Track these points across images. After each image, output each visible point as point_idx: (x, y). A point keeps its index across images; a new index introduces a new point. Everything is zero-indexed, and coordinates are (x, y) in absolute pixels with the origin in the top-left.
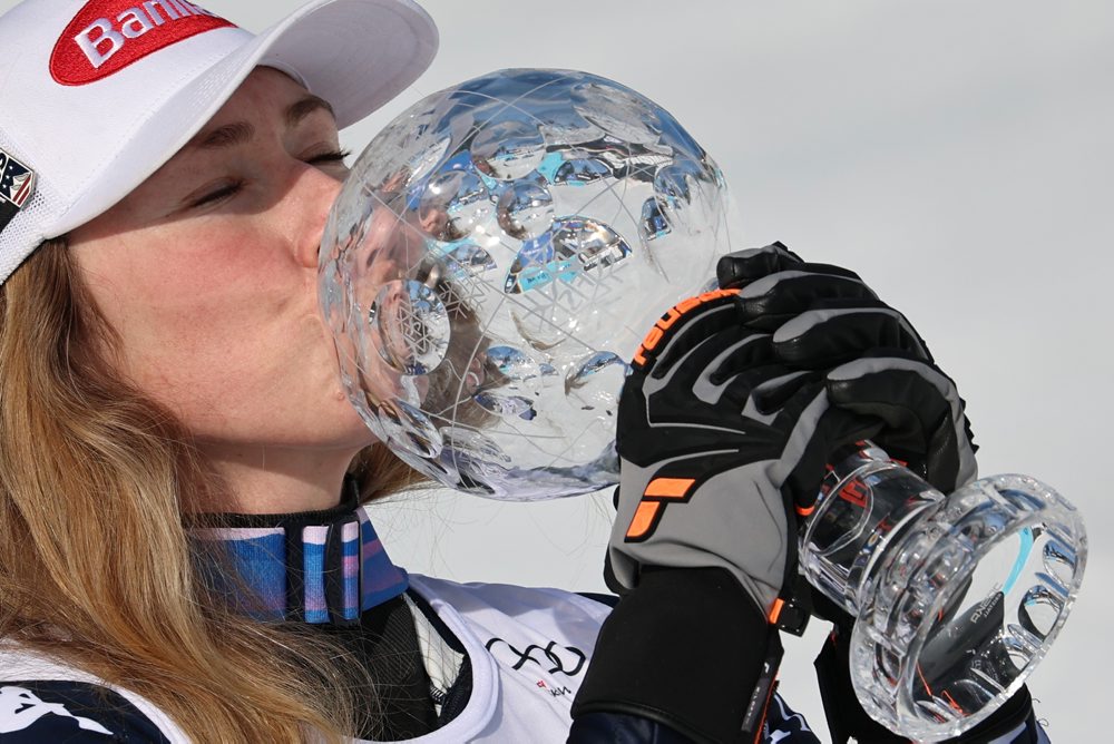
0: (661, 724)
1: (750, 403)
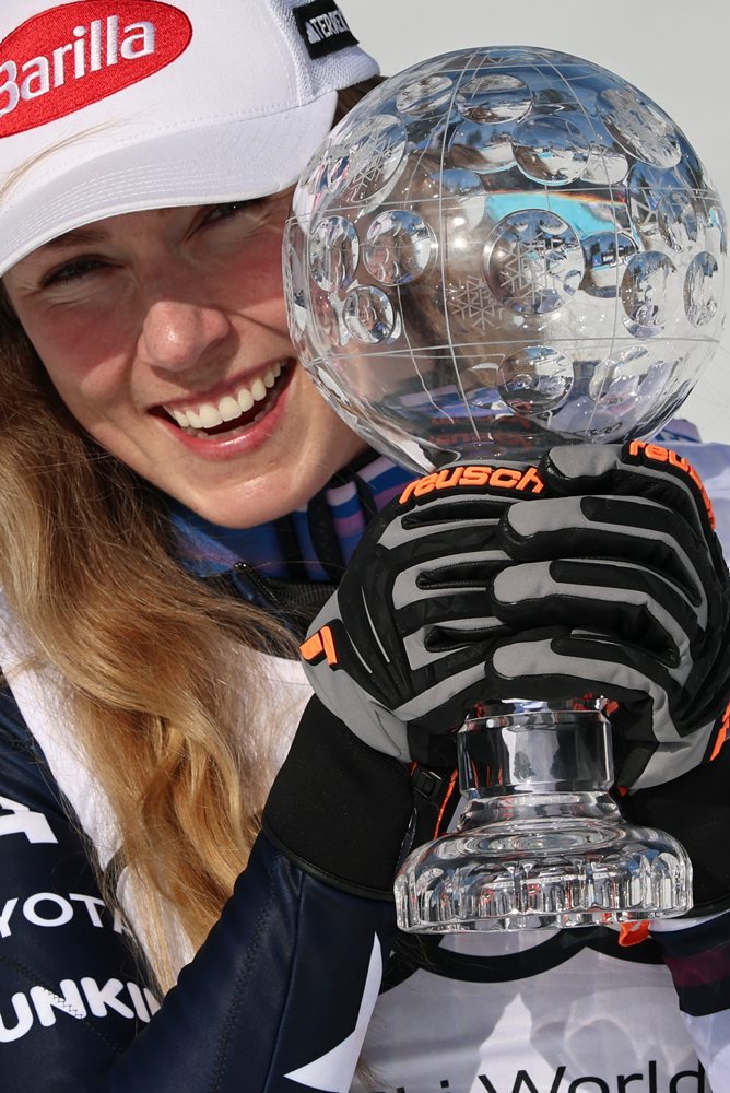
1: (422, 633)
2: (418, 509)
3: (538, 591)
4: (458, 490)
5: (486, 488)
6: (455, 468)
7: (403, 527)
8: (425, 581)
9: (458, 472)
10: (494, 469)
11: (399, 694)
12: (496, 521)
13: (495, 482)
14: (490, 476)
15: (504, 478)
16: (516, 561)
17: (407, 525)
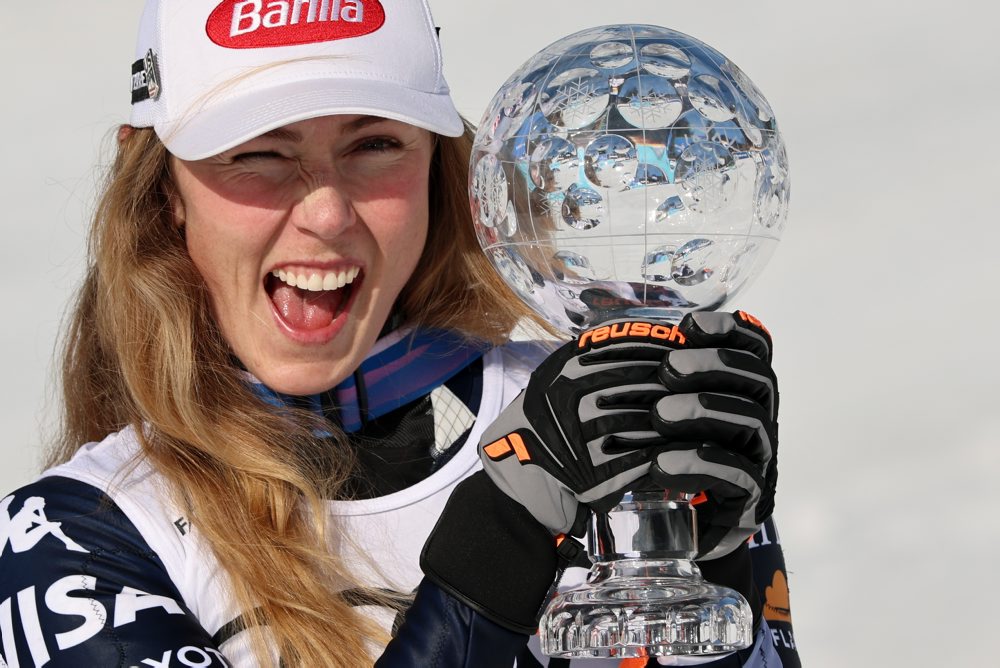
0: (478, 613)
1: (600, 441)
2: (593, 351)
3: (693, 413)
4: (628, 339)
5: (648, 339)
6: (624, 323)
7: (581, 364)
8: (603, 403)
9: (627, 326)
10: (653, 325)
11: (586, 483)
12: (658, 363)
13: (654, 334)
14: (651, 329)
15: (660, 332)
16: (672, 393)
17: (584, 362)
